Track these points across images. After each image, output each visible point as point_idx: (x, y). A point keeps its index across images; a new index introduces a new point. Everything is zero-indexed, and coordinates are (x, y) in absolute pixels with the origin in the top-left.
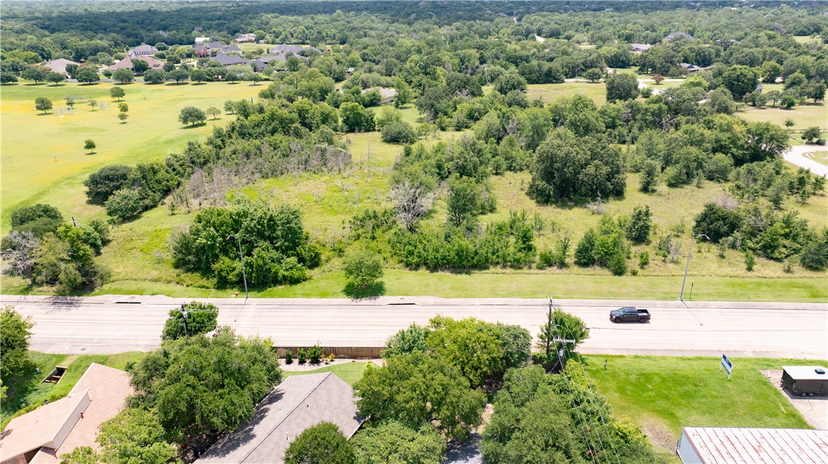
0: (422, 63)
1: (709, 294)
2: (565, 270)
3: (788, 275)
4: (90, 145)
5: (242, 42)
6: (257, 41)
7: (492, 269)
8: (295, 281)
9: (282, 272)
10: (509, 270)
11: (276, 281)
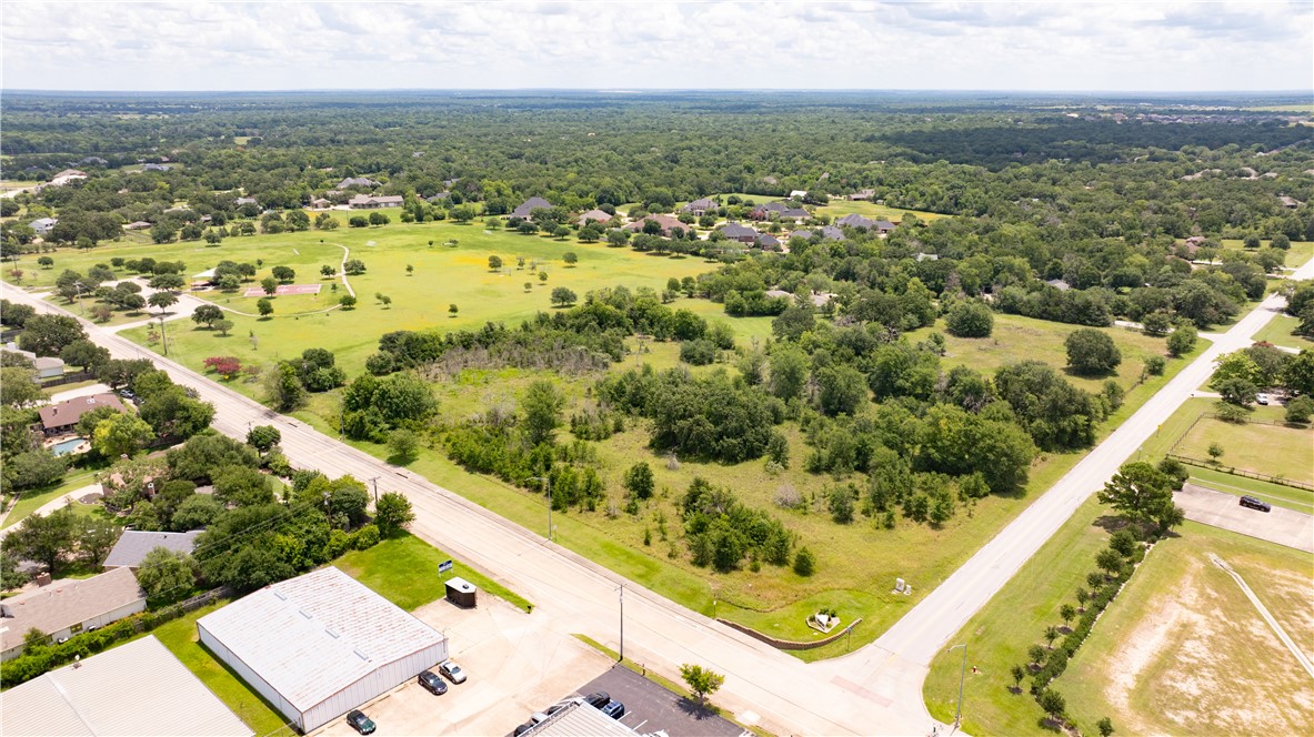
0: (914, 269)
1: (576, 544)
2: (531, 495)
3: (666, 559)
4: (454, 310)
5: (855, 200)
6: (874, 200)
7: (491, 477)
8: (378, 442)
9: (372, 434)
10: (500, 481)
11: (368, 438)
